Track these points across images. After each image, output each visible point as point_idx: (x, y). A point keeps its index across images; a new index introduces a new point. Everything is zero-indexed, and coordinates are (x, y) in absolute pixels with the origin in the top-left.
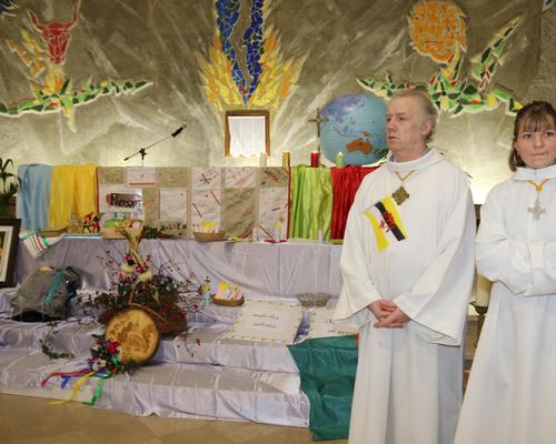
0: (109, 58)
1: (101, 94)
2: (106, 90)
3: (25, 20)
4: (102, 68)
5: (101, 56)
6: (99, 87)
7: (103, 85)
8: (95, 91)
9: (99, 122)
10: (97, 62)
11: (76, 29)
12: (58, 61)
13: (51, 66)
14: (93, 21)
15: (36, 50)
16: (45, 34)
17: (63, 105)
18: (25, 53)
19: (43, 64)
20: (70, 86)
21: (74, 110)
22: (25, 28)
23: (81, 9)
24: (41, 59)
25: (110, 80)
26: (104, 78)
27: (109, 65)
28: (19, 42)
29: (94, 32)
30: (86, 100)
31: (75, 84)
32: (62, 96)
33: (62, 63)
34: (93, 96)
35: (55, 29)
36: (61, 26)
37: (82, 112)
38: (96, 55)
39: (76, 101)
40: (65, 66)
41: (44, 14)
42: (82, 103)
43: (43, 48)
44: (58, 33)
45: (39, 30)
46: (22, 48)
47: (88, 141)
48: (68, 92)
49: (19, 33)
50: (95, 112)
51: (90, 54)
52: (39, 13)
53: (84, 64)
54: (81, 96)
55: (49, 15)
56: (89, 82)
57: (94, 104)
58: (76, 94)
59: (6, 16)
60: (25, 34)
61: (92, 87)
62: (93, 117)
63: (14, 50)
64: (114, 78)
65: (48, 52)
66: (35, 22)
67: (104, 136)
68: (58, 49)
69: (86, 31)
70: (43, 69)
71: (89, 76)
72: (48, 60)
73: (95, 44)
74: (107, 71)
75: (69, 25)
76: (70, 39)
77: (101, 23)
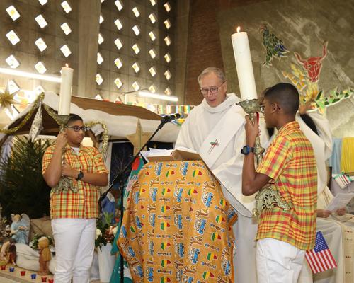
0: (348, 76)
1: (343, 98)
2: (347, 95)
3: (293, 59)
4: (344, 82)
5: (343, 74)
6: (342, 93)
7: (345, 92)
8: (339, 96)
9: (343, 115)
10: (340, 78)
11: (325, 60)
12: (314, 80)
13: (310, 83)
14: (336, 54)
15: (300, 75)
16: (306, 65)
17: (318, 106)
18: (293, 78)
19: (304, 83)
20: (322, 95)
21: (326, 109)
22: (293, 63)
23: (328, 48)
24: (303, 80)
25: (349, 89)
26: (345, 87)
27: (348, 80)
28: (290, 71)
29: (337, 60)
30: (333, 102)
31: (325, 93)
32: (318, 101)
33: (317, 81)
34: (338, 100)
35: (312, 61)
36: (316, 59)
37: (331, 109)
38: (339, 75)
39: (326, 103)
40: (319, 83)
41: (305, 53)
42: (331, 104)
43: (305, 73)
44: (314, 63)
45: (302, 64)
46: (292, 75)
47: (335, 128)
48: (321, 98)
49: (290, 67)
50: (339, 109)
51: (335, 73)
52: (302, 54)
53: (332, 80)
54: (330, 100)
55: (308, 54)
56: (335, 91)
57: (339, 104)
58: (326, 99)
59: (282, 58)
60: (293, 67)
61: (337, 94)
62: (338, 113)
63: (286, 77)
64: (352, 87)
65: (308, 76)
66: (299, 59)
67: (347, 124)
68: (314, 73)
69: (332, 60)
70: (305, 86)
71: (335, 88)
72: (308, 80)
73: (338, 68)
74: (347, 83)
75: (320, 58)
76: (321, 66)
77: (341, 54)
